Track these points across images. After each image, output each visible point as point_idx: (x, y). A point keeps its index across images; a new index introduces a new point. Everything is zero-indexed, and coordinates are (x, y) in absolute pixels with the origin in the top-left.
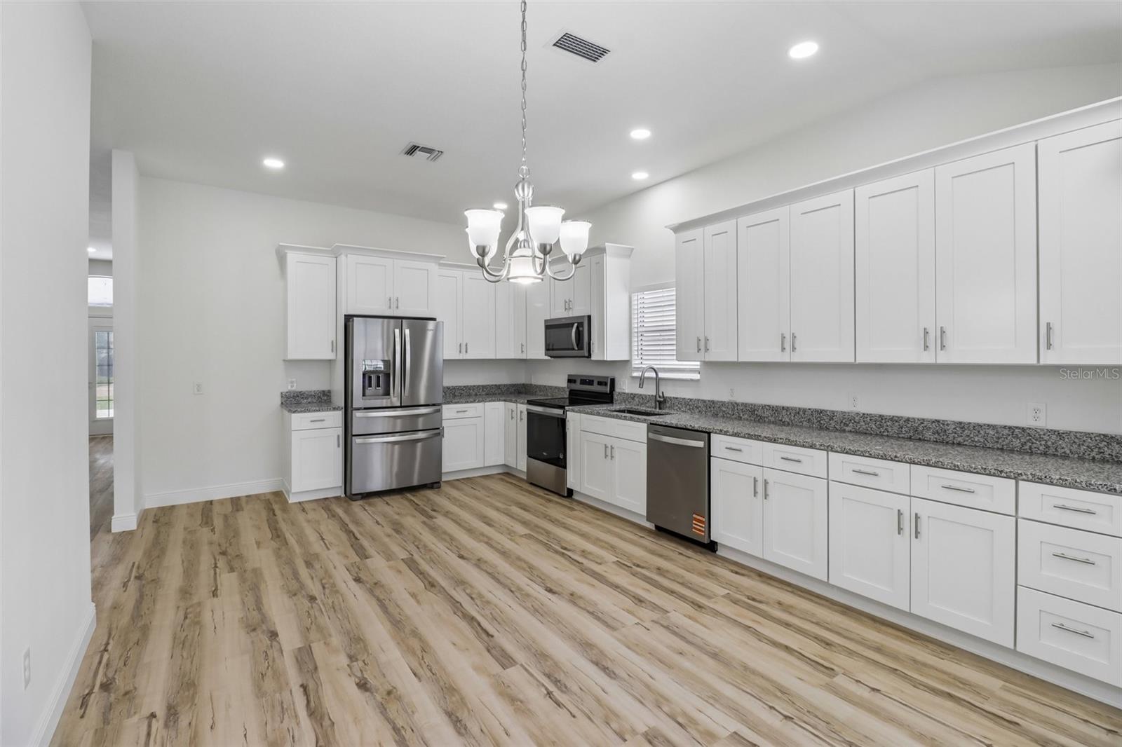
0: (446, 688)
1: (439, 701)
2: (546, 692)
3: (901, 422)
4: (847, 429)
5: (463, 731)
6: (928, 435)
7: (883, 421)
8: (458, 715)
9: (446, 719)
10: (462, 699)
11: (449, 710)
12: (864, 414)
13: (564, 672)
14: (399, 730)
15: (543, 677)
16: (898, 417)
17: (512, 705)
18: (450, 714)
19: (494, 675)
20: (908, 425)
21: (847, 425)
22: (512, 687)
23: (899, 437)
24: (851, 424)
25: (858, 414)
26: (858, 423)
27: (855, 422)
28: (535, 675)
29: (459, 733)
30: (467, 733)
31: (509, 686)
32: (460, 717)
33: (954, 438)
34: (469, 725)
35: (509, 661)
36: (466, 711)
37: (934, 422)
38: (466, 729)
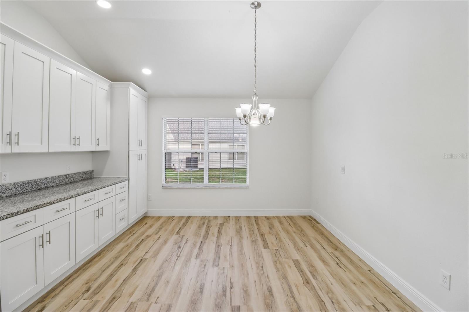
0: (270, 308)
1: (274, 303)
2: (232, 289)
3: (32, 183)
4: (4, 195)
5: (269, 288)
6: (43, 186)
7: (24, 185)
8: (269, 294)
9: (274, 294)
10: (265, 300)
11: (271, 297)
12: (14, 183)
13: (217, 294)
14: (292, 297)
15: (227, 296)
16: (31, 181)
17: (247, 289)
18: (272, 295)
19: (246, 305)
20: (35, 183)
21: (5, 193)
22: (242, 296)
23: (31, 191)
24: (7, 192)
25: (11, 184)
26: (11, 190)
27: (9, 189)
28: (229, 297)
29: (271, 287)
30: (268, 287)
31: (243, 297)
32: (268, 293)
33: (51, 184)
34: (266, 289)
35: (234, 310)
36: (265, 294)
37: (45, 179)
38: (268, 288)
